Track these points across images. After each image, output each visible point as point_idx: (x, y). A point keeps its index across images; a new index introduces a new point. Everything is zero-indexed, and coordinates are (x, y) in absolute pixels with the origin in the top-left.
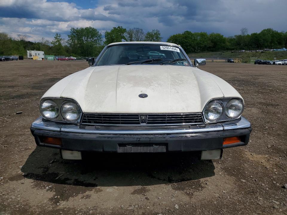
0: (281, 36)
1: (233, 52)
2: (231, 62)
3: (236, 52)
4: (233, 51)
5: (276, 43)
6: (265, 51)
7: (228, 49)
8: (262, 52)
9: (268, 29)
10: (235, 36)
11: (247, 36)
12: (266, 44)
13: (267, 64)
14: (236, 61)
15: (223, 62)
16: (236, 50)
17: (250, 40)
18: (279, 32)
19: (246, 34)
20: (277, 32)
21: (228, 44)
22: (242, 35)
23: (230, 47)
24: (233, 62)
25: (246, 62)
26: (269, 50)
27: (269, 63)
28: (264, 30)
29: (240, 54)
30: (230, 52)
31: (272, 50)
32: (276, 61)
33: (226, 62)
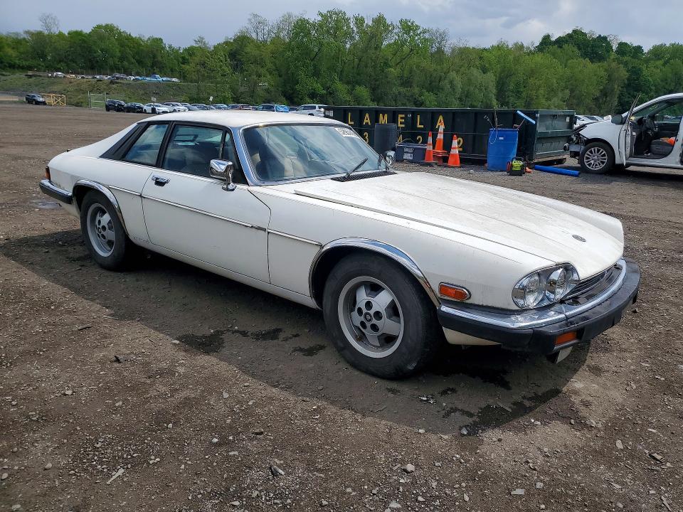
0: (141, 45)
1: (30, 77)
2: (38, 103)
3: (40, 76)
4: (30, 73)
5: (133, 60)
6: (118, 78)
7: (13, 67)
8: (112, 82)
9: (107, 25)
10: (27, 32)
11: (57, 36)
12: (111, 62)
13: (138, 112)
14: (50, 100)
15: (15, 102)
16: (39, 70)
17: (70, 47)
18: (134, 35)
19: (55, 31)
20: (130, 35)
21: (10, 52)
22: (46, 32)
23: (17, 62)
24: (44, 103)
25: (78, 105)
26: (125, 76)
27: (140, 111)
28: (99, 27)
29: (53, 83)
30: (23, 76)
31: (133, 78)
32: (156, 106)
33: (22, 103)
